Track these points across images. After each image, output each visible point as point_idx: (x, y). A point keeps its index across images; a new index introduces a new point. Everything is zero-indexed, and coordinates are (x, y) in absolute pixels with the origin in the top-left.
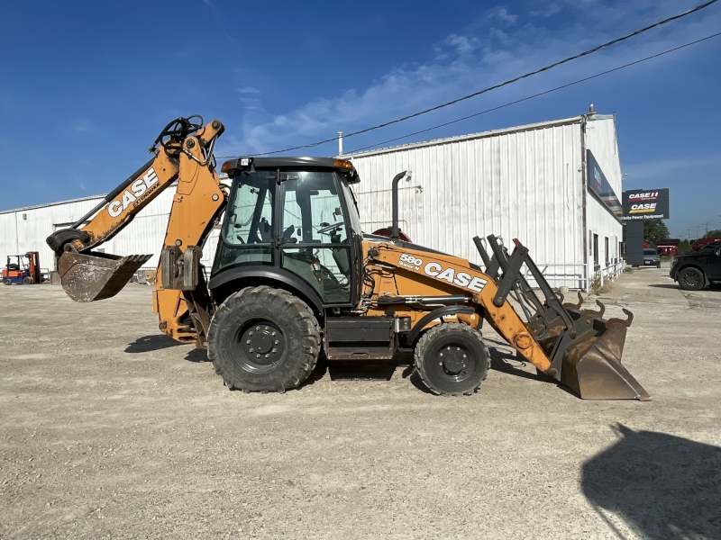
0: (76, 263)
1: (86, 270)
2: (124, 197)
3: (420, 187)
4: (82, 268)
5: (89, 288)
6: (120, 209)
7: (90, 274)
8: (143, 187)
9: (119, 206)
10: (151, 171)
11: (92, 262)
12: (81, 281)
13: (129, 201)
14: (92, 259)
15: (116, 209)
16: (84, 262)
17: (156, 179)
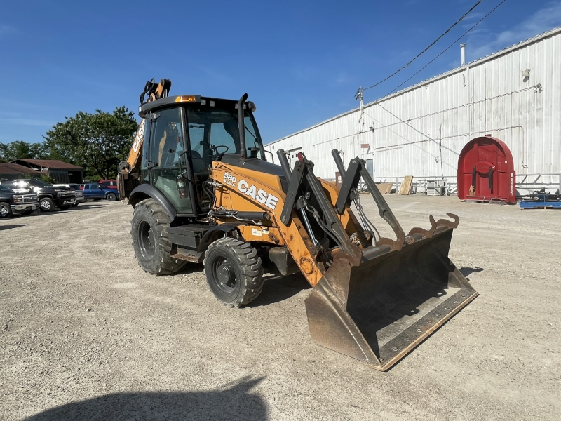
3: (538, 86)
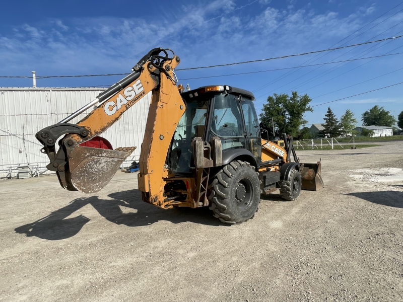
0: (88, 156)
1: (98, 162)
2: (118, 100)
4: (93, 161)
5: (100, 179)
6: (115, 109)
7: (101, 165)
8: (132, 93)
9: (113, 106)
10: (138, 81)
11: (104, 154)
12: (92, 173)
13: (122, 103)
14: (105, 152)
15: (111, 108)
16: (97, 154)
17: (142, 89)
